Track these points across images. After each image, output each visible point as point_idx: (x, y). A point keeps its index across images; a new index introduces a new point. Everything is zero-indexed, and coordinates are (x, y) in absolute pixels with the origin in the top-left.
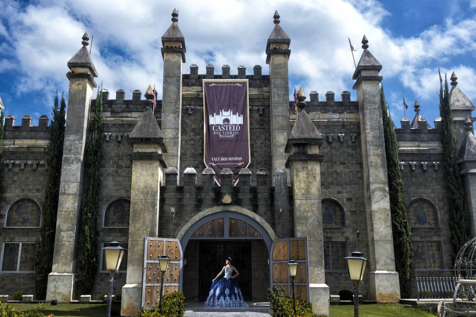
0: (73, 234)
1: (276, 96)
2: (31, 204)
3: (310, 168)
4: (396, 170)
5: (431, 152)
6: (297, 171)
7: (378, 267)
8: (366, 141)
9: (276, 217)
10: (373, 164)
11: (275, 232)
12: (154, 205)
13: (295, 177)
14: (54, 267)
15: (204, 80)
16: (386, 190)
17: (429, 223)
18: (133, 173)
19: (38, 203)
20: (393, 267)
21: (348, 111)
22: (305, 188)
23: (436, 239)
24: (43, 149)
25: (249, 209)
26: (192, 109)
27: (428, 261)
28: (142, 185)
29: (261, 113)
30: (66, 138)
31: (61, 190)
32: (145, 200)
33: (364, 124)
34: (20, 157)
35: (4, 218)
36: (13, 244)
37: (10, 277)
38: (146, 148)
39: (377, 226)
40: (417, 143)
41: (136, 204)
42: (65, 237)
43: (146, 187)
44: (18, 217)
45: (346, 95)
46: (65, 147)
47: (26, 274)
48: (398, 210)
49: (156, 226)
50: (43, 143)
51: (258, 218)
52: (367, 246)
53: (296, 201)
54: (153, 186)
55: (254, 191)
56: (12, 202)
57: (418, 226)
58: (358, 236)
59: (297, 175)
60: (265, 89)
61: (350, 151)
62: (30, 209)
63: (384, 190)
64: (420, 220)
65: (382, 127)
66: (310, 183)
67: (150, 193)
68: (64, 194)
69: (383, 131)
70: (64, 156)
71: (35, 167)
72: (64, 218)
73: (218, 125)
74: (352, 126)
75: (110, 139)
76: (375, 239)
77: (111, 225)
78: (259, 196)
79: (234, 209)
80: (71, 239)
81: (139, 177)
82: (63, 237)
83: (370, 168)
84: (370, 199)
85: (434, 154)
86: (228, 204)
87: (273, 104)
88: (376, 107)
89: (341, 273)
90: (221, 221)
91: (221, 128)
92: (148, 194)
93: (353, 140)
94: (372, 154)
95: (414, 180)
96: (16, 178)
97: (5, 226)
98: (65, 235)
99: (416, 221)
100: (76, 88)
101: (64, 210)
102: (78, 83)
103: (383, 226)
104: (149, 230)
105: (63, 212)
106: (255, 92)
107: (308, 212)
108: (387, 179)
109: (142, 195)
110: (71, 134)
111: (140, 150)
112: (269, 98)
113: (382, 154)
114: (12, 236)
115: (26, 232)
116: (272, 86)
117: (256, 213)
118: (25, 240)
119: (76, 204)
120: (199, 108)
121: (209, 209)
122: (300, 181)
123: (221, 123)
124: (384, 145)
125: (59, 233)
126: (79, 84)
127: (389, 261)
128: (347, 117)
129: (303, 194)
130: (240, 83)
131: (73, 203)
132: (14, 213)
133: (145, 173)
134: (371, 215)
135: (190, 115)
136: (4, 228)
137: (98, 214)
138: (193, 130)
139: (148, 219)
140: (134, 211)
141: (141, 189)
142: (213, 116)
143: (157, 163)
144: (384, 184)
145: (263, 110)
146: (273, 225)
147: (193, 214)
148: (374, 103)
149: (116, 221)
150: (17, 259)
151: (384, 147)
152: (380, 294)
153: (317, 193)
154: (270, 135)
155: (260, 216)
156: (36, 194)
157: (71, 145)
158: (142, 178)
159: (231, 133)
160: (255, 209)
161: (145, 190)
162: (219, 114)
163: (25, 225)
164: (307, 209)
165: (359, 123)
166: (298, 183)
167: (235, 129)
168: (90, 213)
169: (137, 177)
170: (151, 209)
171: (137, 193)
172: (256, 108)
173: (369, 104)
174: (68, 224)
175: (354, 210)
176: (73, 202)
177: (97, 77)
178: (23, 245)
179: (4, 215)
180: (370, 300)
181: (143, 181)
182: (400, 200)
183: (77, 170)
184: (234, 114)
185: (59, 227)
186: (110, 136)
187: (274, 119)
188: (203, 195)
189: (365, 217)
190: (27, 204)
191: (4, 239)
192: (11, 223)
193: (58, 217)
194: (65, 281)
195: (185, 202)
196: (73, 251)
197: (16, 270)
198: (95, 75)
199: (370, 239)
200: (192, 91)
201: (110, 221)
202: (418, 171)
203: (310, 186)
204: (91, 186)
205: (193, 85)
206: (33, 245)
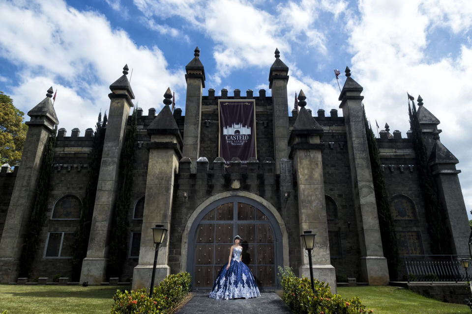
0: (106, 224)
1: (278, 111)
2: (74, 200)
3: (312, 156)
4: (379, 171)
5: (407, 157)
6: (301, 159)
7: (368, 253)
8: (352, 148)
9: (282, 201)
10: (360, 165)
11: (281, 215)
12: (168, 189)
13: (299, 164)
14: (88, 253)
15: (219, 100)
16: (371, 187)
17: (408, 216)
18: (150, 160)
19: (80, 198)
20: (382, 253)
21: (336, 124)
22: (309, 173)
23: (415, 229)
24: (87, 155)
25: (256, 194)
26: (209, 123)
27: (410, 248)
28: (157, 171)
29: (266, 125)
30: (105, 145)
31: (99, 186)
32: (160, 185)
33: (350, 133)
34: (68, 161)
35: (51, 212)
36: (57, 234)
37: (52, 262)
38: (162, 138)
39: (366, 217)
40: (394, 150)
41: (151, 188)
42: (99, 227)
43: (161, 173)
44: (62, 210)
45: (334, 112)
46: (103, 152)
47: (66, 259)
48: (383, 204)
49: (169, 209)
50: (86, 150)
51: (265, 202)
52: (357, 235)
53: (300, 185)
54: (168, 172)
55: (261, 178)
56: (59, 198)
57: (399, 218)
58: (349, 227)
59: (301, 162)
60: (268, 107)
61: (339, 156)
62: (73, 204)
63: (369, 187)
64: (400, 213)
65: (366, 136)
66: (313, 169)
67: (164, 179)
68: (101, 190)
69: (366, 139)
70: (103, 159)
71: (79, 170)
72: (100, 211)
73: (230, 135)
74: (340, 136)
75: (142, 146)
76: (365, 228)
77: (140, 217)
78: (266, 182)
79: (242, 194)
80: (104, 228)
81: (155, 164)
82: (98, 227)
83: (357, 169)
84: (358, 195)
85: (409, 159)
86: (237, 190)
87: (275, 118)
88: (360, 120)
89: (336, 259)
90: (230, 205)
91: (233, 138)
92: (162, 179)
93: (342, 147)
94: (358, 158)
95: (393, 180)
96: (63, 178)
97: (51, 218)
98: (100, 225)
99: (397, 214)
100: (116, 105)
101: (100, 204)
102: (117, 101)
103: (371, 217)
104: (162, 212)
105: (99, 206)
106: (261, 109)
107: (311, 196)
108: (372, 178)
109: (157, 180)
110: (109, 142)
111: (157, 140)
112: (272, 115)
113: (367, 158)
114: (57, 227)
115: (68, 224)
116: (275, 103)
117: (263, 197)
118: (67, 230)
119: (111, 199)
120: (215, 122)
121: (220, 194)
122: (303, 168)
123: (233, 134)
124: (368, 150)
125: (95, 224)
126: (119, 102)
127: (378, 248)
128: (335, 129)
129: (306, 180)
130: (248, 102)
131: (108, 198)
132: (60, 207)
133: (160, 160)
134: (360, 208)
135: (207, 127)
136: (50, 220)
137: (129, 208)
138: (210, 139)
139: (162, 203)
140: (149, 195)
141: (156, 175)
142: (226, 128)
143: (172, 152)
144: (370, 182)
145: (267, 123)
146: (279, 209)
147: (205, 199)
148: (358, 117)
150: (59, 246)
151: (368, 152)
152: (372, 277)
153: (319, 178)
154: (273, 143)
155: (267, 200)
156: (79, 191)
157: (109, 151)
158: (158, 165)
159: (241, 141)
160: (262, 195)
161: (160, 175)
162: (231, 127)
163: (68, 217)
164: (311, 193)
165: (345, 134)
166: (301, 170)
167: (244, 138)
168: (122, 206)
169: (153, 164)
170: (165, 193)
171: (153, 178)
172: (262, 122)
173: (354, 118)
174: (103, 215)
175: (344, 204)
176: (107, 197)
177: (134, 99)
178: (65, 234)
179: (51, 209)
180: (362, 282)
181: (159, 167)
182: (384, 196)
183: (113, 170)
184: (244, 126)
185: (95, 218)
186: (142, 144)
187: (276, 129)
188: (214, 181)
189: (354, 211)
190: (71, 199)
191: (50, 229)
192: (57, 215)
193: (95, 210)
194: (97, 265)
195: (197, 187)
196: (105, 239)
197: (57, 256)
198: (133, 98)
199: (359, 229)
200: (210, 108)
201: (139, 214)
202: (396, 172)
203: (314, 172)
204: (124, 184)
205: (210, 104)
206: (73, 234)
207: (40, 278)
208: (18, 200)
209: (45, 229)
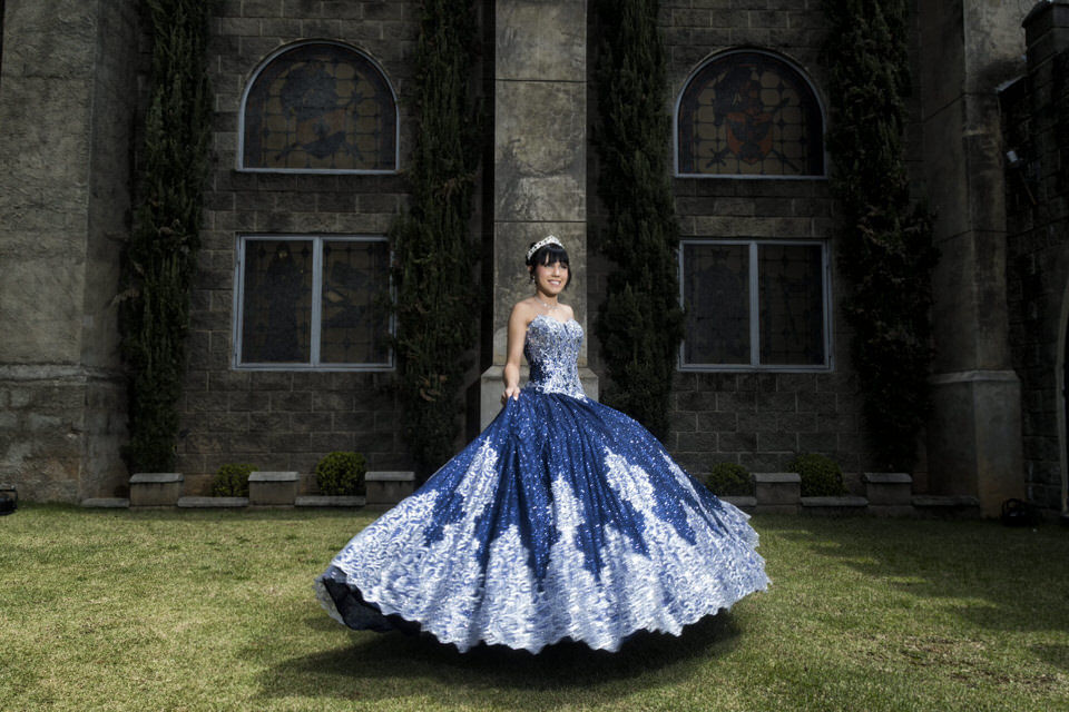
0: (574, 186)
2: (345, 71)
35: (234, 129)
36: (283, 245)
37: (284, 388)
42: (540, 203)
47: (354, 374)
56: (263, 59)
62: (344, 92)
72: (529, 114)
77: (708, 166)
80: (569, 210)
82: (532, 200)
97: (240, 167)
98: (540, 192)
101: (526, 74)
105: (522, 87)
114: (276, 210)
115: (337, 194)
118: (337, 227)
125: (513, 184)
131: (567, 45)
132: (274, 107)
136: (235, 173)
149: (727, 150)
150: (307, 310)
156: (369, 23)
163: (328, 159)
174: (551, 140)
176: (563, 38)
178: (327, 250)
179: (234, 115)
185: (508, 154)
190: (329, 69)
191: (242, 219)
192: (266, 150)
193: (500, 108)
197: (306, 359)
201: (703, 150)
206: (371, 248)
207: (253, 476)
208: (48, 46)
209: (215, 222)
